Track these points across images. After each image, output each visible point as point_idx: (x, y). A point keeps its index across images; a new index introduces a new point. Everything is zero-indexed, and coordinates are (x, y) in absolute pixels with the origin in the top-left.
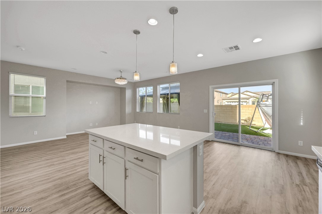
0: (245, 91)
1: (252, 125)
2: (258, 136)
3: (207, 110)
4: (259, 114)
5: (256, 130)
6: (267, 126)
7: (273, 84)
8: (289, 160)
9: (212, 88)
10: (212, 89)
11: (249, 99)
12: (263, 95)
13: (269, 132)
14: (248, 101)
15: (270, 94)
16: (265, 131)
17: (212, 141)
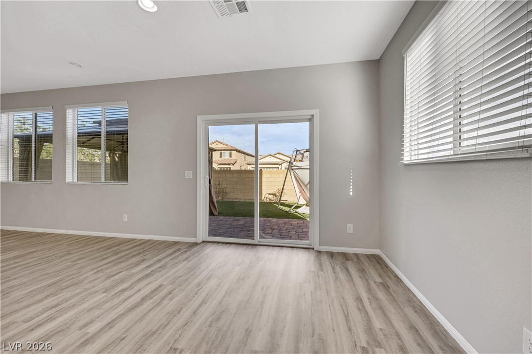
0: (277, 153)
1: (281, 202)
2: (289, 219)
3: (191, 172)
4: (291, 183)
5: (287, 209)
6: (302, 201)
7: (311, 120)
8: (335, 266)
9: (203, 121)
10: (204, 124)
11: (281, 164)
12: (297, 151)
13: (305, 210)
14: (280, 167)
15: (305, 150)
16: (298, 210)
17: (203, 242)
